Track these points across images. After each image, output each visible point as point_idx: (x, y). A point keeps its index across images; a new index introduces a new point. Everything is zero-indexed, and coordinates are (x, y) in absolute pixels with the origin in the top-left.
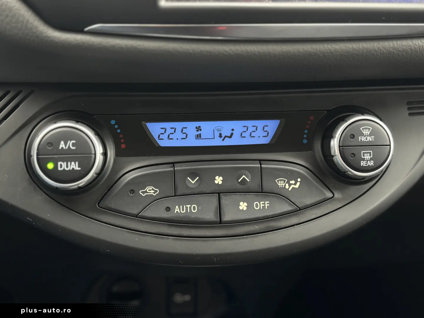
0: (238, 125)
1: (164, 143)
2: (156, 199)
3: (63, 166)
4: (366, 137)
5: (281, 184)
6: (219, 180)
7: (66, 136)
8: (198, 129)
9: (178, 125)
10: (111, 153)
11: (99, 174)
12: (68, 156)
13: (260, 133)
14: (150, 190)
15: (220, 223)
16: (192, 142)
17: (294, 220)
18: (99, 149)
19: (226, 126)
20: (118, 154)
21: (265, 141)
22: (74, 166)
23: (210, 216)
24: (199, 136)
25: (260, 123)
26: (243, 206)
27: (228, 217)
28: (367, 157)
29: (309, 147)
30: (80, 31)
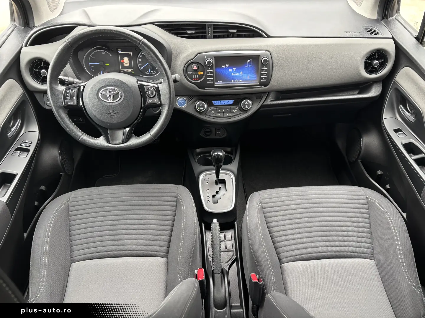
0: (227, 101)
1: (215, 104)
2: (213, 113)
4: (247, 103)
5: (233, 111)
6: (224, 110)
7: (201, 104)
8: (221, 102)
9: (217, 101)
10: (207, 106)
11: (205, 109)
12: (201, 107)
14: (213, 112)
15: (224, 117)
17: (235, 117)
18: (205, 106)
19: (225, 101)
21: (231, 104)
23: (222, 116)
24: (220, 103)
25: (231, 101)
26: (227, 114)
28: (247, 106)
29: (239, 105)
30: (203, 89)
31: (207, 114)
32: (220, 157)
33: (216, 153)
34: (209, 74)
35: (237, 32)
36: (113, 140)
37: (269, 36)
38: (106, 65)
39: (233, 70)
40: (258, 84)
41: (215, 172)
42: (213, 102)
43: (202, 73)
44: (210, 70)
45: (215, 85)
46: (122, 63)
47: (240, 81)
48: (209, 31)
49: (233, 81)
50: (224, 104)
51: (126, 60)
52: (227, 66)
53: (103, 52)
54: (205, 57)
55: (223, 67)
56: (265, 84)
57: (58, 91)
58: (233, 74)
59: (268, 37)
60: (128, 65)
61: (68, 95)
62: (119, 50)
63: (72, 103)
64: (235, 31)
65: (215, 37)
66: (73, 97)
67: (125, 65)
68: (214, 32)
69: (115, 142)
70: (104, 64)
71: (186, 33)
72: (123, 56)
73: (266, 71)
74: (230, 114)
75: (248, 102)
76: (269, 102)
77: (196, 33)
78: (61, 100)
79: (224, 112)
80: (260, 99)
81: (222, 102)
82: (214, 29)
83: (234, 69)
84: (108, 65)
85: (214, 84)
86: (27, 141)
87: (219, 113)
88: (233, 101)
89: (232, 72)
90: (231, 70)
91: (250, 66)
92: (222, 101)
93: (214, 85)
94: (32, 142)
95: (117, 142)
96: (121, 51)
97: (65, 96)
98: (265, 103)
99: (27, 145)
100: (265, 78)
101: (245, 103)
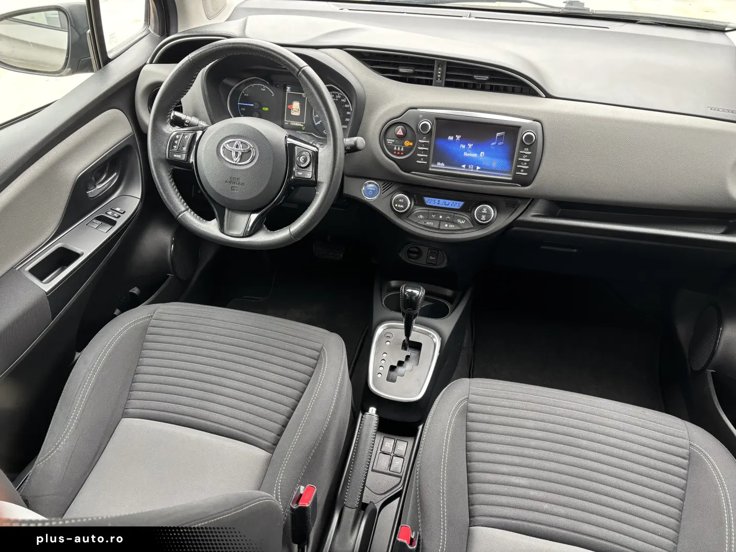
0: (451, 202)
1: (428, 204)
2: (421, 219)
3: (399, 206)
4: (485, 211)
5: (459, 221)
6: (441, 217)
7: (401, 198)
8: (439, 201)
9: (433, 199)
10: (413, 204)
11: (408, 210)
12: (401, 203)
13: (457, 205)
14: (421, 216)
15: (439, 229)
16: (436, 205)
17: (460, 232)
18: (409, 203)
19: (448, 201)
20: (415, 205)
21: (458, 208)
22: (402, 206)
23: (436, 226)
24: (438, 203)
25: (458, 202)
26: (446, 225)
27: (441, 228)
28: (484, 217)
29: (470, 212)
30: (409, 173)
31: (409, 218)
32: (414, 298)
33: (409, 290)
34: (422, 147)
35: (489, 80)
36: (230, 228)
37: (548, 96)
38: (264, 109)
39: (467, 146)
40: (510, 179)
41: (403, 325)
42: (426, 199)
43: (411, 144)
44: (424, 140)
45: (430, 169)
46: (289, 110)
47: (478, 168)
48: (439, 72)
49: (464, 166)
50: (444, 206)
51: (296, 105)
52: (458, 137)
53: (262, 87)
54: (421, 116)
55: (451, 138)
56: (525, 182)
57: (164, 134)
58: (465, 154)
59: (546, 97)
60: (298, 114)
61: (176, 142)
62: (288, 88)
63: (180, 156)
64: (486, 78)
65: (448, 85)
66: (183, 146)
67: (293, 113)
68: (447, 76)
69: (231, 233)
70: (261, 107)
71: (396, 72)
72: (293, 98)
73: (528, 156)
74: (452, 226)
75: (488, 210)
76: (530, 217)
77: (415, 74)
78: (164, 147)
79: (440, 220)
80: (514, 209)
81: (442, 203)
82: (448, 69)
83: (470, 145)
84: (266, 109)
85: (428, 166)
86: (118, 209)
87: (432, 220)
88: (462, 203)
89: (466, 150)
90: (464, 147)
91: (500, 143)
92: (442, 201)
93: (428, 168)
94: (125, 212)
95: (235, 233)
96: (291, 90)
97: (172, 143)
98: (521, 218)
99: (115, 215)
100: (525, 170)
101: (481, 209)
